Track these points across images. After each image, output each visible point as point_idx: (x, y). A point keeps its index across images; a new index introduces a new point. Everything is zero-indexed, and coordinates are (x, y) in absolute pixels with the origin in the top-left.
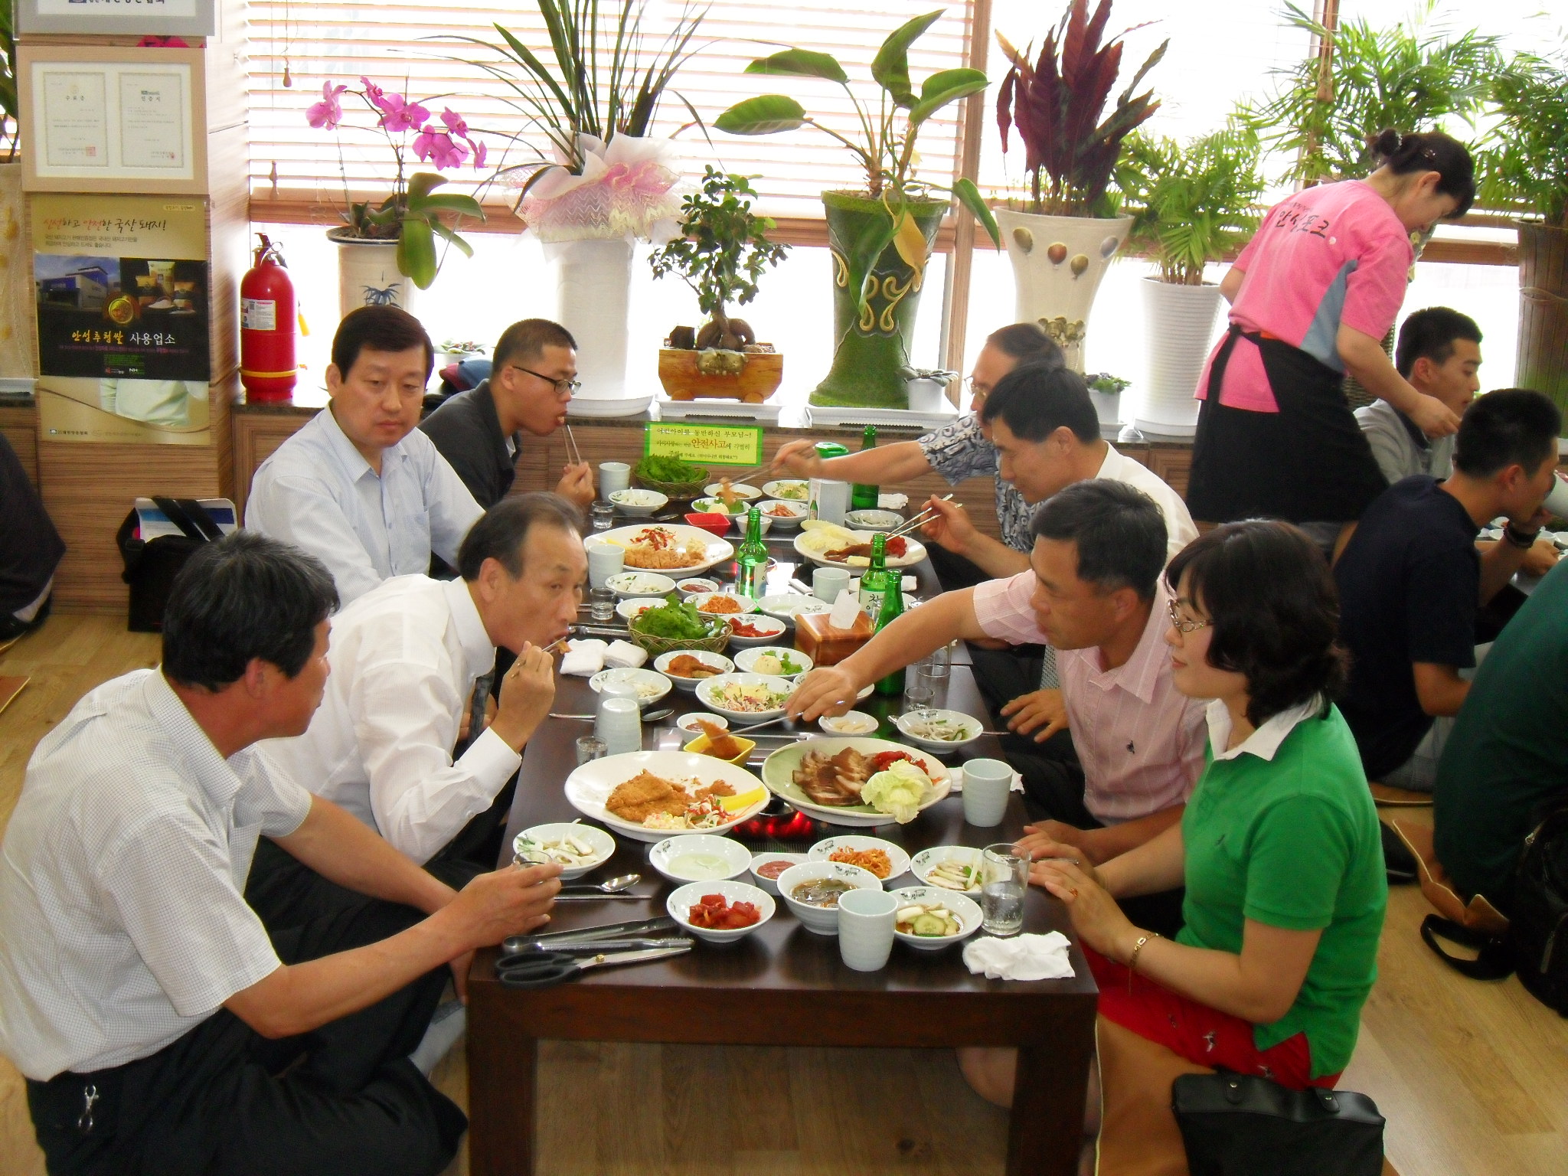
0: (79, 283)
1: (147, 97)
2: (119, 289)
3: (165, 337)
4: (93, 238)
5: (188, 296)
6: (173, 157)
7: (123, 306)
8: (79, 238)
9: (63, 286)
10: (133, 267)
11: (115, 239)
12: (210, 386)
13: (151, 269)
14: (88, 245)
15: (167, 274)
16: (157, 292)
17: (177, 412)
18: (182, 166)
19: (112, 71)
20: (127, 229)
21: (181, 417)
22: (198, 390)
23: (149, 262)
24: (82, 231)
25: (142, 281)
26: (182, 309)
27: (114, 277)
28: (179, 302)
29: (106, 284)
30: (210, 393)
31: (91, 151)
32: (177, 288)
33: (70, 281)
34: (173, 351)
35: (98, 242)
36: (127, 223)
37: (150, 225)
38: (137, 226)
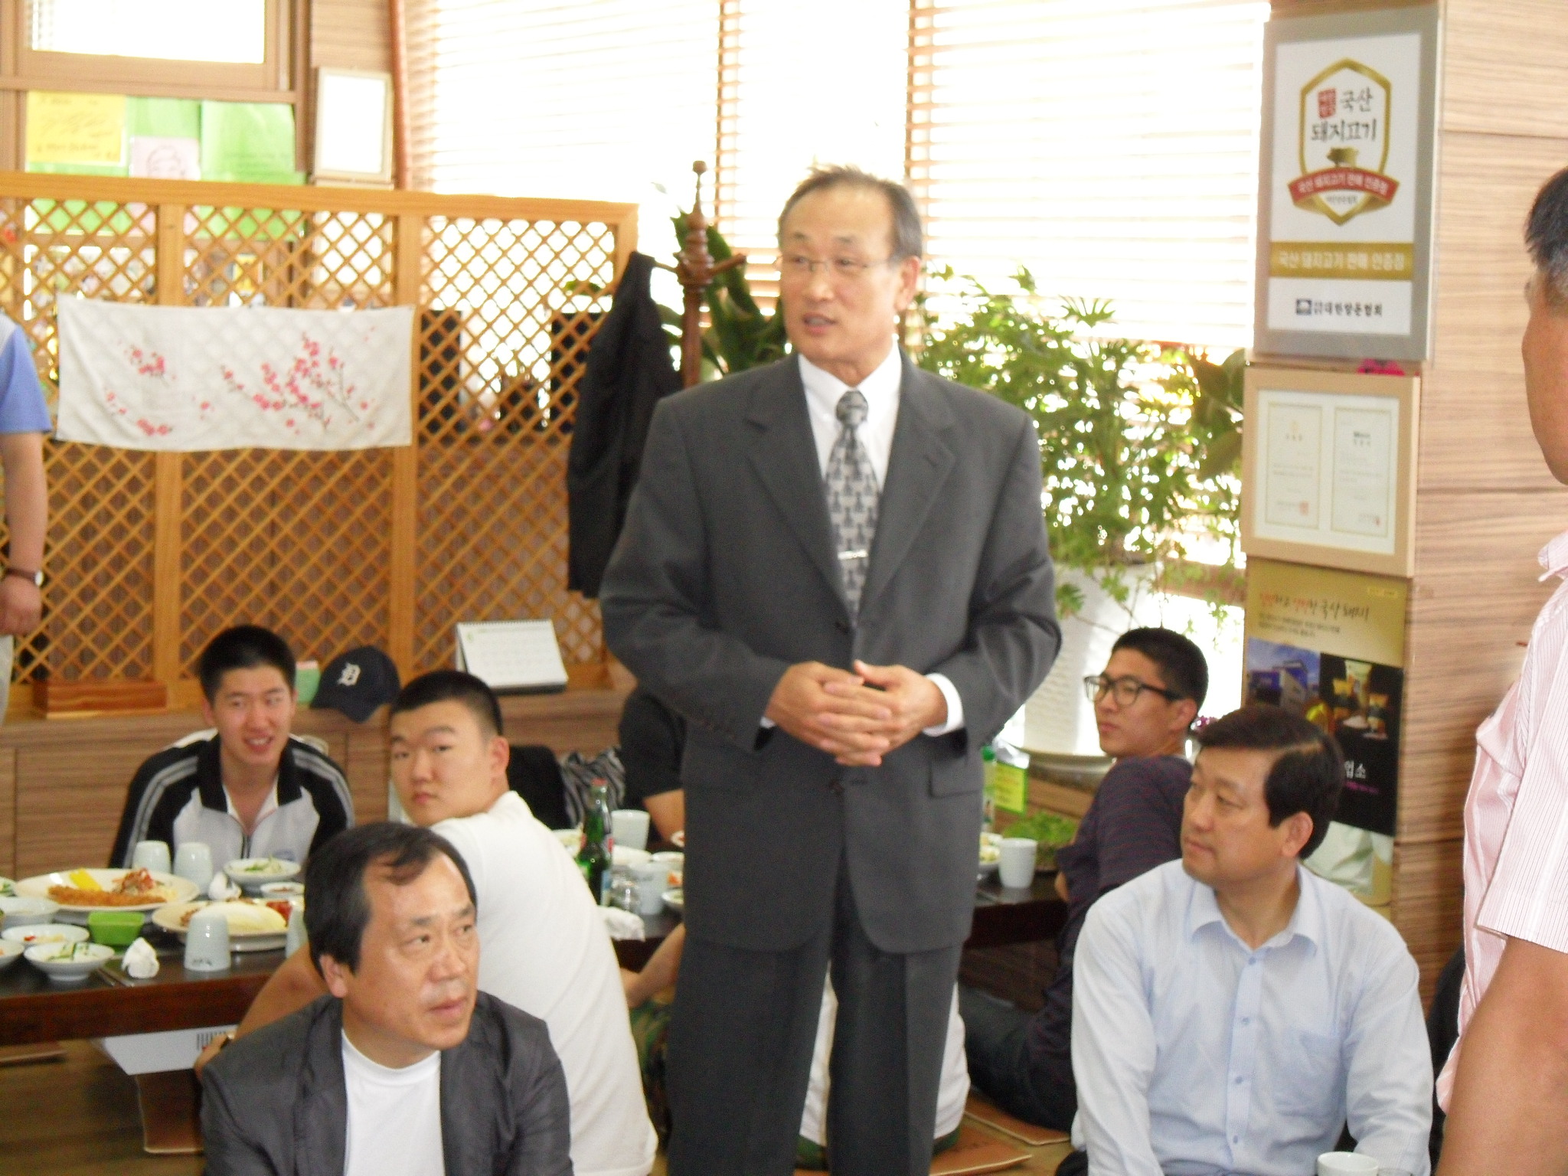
0: (1284, 680)
1: (1359, 440)
2: (1316, 694)
3: (1356, 767)
4: (1299, 623)
5: (1383, 714)
6: (1378, 522)
7: (1319, 716)
8: (1287, 620)
9: (1268, 681)
10: (1333, 666)
11: (1320, 627)
12: (1396, 844)
13: (1349, 672)
14: (1295, 631)
15: (1363, 680)
16: (1352, 705)
17: (1362, 874)
18: (1386, 536)
19: (1328, 402)
20: (1331, 613)
21: (1364, 882)
22: (1382, 844)
23: (1348, 664)
24: (1289, 612)
25: (1339, 687)
26: (1376, 731)
27: (1313, 677)
28: (1374, 722)
29: (1305, 685)
30: (1395, 856)
31: (1304, 507)
32: (1372, 702)
33: (1274, 676)
34: (1363, 788)
35: (1304, 627)
36: (1332, 607)
37: (1352, 612)
38: (1341, 612)
